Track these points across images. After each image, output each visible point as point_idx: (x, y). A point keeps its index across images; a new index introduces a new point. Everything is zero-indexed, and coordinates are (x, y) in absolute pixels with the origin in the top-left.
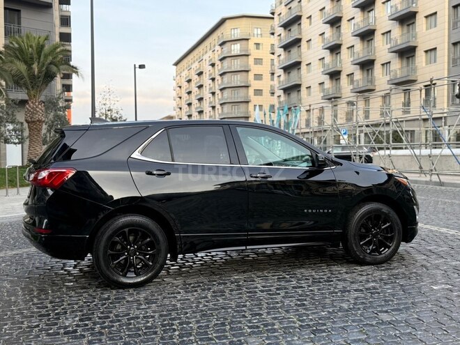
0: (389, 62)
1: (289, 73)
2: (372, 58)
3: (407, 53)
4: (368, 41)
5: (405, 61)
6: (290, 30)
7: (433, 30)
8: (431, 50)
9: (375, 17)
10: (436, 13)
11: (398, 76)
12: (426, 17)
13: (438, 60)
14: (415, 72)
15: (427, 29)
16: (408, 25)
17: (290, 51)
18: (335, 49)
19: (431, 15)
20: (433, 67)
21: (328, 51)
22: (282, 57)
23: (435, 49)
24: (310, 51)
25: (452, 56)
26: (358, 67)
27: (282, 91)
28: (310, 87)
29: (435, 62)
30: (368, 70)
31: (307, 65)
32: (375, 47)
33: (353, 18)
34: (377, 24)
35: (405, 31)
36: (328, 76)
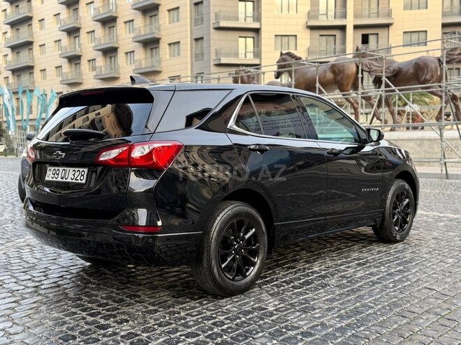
0: (133, 52)
1: (18, 53)
2: (115, 45)
3: (151, 44)
4: (110, 28)
5: (149, 51)
6: (17, 6)
7: (176, 24)
8: (174, 43)
9: (116, 4)
10: (178, 8)
11: (143, 66)
12: (169, 11)
13: (181, 53)
14: (160, 63)
15: (170, 23)
16: (151, 17)
17: (18, 29)
18: (73, 32)
19: (173, 9)
20: (176, 60)
21: (65, 34)
22: (9, 35)
23: (178, 42)
24: (43, 32)
25: (194, 50)
26: (100, 53)
27: (10, 72)
28: (45, 70)
29: (179, 55)
30: (111, 57)
31: (40, 46)
32: (117, 35)
33: (93, 2)
34: (118, 10)
35: (148, 22)
36: (66, 60)
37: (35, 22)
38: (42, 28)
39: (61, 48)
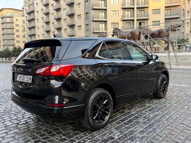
0: (66, 29)
1: (31, 30)
2: (61, 27)
3: (72, 26)
4: (59, 21)
5: (71, 29)
6: (30, 15)
7: (80, 20)
8: (79, 26)
9: (61, 14)
10: (80, 15)
11: (70, 34)
12: (78, 16)
13: (82, 29)
14: (75, 33)
15: (78, 20)
16: (72, 18)
17: (30, 23)
18: (48, 23)
19: (79, 15)
20: (80, 31)
21: (45, 24)
22: (28, 24)
23: (81, 26)
24: (38, 23)
25: (86, 28)
26: (56, 30)
27: (28, 36)
28: (39, 35)
29: (81, 30)
30: (59, 31)
31: (38, 28)
32: (61, 24)
33: (53, 13)
34: (62, 16)
35: (71, 19)
36: (46, 32)
37: (36, 20)
38: (38, 22)
39: (44, 28)
